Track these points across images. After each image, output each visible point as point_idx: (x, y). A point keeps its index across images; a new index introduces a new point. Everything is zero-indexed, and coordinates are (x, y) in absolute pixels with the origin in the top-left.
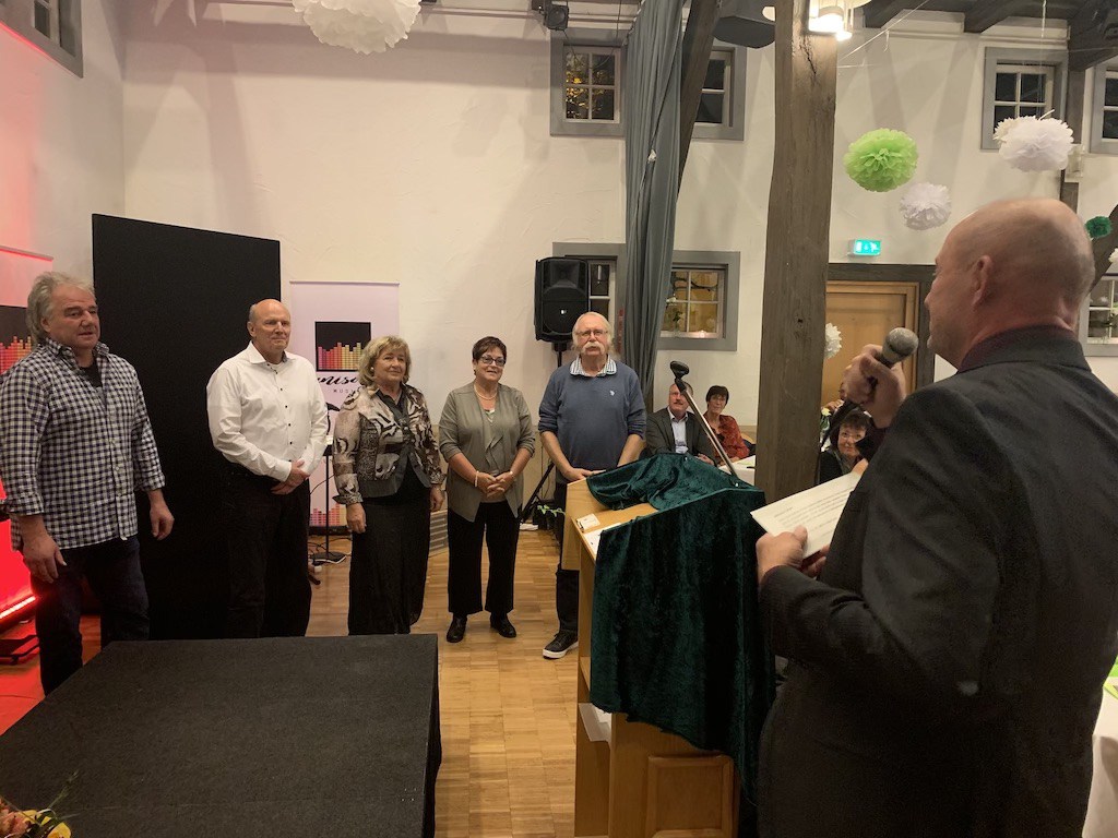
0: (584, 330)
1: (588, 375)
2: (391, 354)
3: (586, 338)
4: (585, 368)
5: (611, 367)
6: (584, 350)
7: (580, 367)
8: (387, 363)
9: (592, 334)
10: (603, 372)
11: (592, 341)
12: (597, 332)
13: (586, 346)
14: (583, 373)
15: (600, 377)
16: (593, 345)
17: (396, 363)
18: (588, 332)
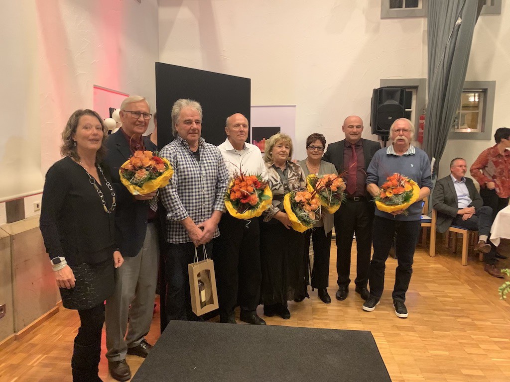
0: (396, 129)
1: (398, 155)
2: (281, 144)
3: (397, 133)
4: (396, 151)
5: (412, 150)
6: (395, 141)
7: (393, 150)
8: (279, 150)
9: (401, 132)
10: (407, 153)
11: (401, 136)
12: (404, 130)
13: (397, 138)
14: (394, 154)
15: (405, 156)
16: (401, 138)
17: (284, 149)
18: (399, 130)
